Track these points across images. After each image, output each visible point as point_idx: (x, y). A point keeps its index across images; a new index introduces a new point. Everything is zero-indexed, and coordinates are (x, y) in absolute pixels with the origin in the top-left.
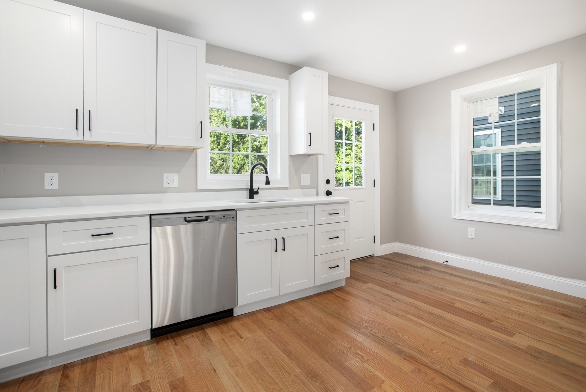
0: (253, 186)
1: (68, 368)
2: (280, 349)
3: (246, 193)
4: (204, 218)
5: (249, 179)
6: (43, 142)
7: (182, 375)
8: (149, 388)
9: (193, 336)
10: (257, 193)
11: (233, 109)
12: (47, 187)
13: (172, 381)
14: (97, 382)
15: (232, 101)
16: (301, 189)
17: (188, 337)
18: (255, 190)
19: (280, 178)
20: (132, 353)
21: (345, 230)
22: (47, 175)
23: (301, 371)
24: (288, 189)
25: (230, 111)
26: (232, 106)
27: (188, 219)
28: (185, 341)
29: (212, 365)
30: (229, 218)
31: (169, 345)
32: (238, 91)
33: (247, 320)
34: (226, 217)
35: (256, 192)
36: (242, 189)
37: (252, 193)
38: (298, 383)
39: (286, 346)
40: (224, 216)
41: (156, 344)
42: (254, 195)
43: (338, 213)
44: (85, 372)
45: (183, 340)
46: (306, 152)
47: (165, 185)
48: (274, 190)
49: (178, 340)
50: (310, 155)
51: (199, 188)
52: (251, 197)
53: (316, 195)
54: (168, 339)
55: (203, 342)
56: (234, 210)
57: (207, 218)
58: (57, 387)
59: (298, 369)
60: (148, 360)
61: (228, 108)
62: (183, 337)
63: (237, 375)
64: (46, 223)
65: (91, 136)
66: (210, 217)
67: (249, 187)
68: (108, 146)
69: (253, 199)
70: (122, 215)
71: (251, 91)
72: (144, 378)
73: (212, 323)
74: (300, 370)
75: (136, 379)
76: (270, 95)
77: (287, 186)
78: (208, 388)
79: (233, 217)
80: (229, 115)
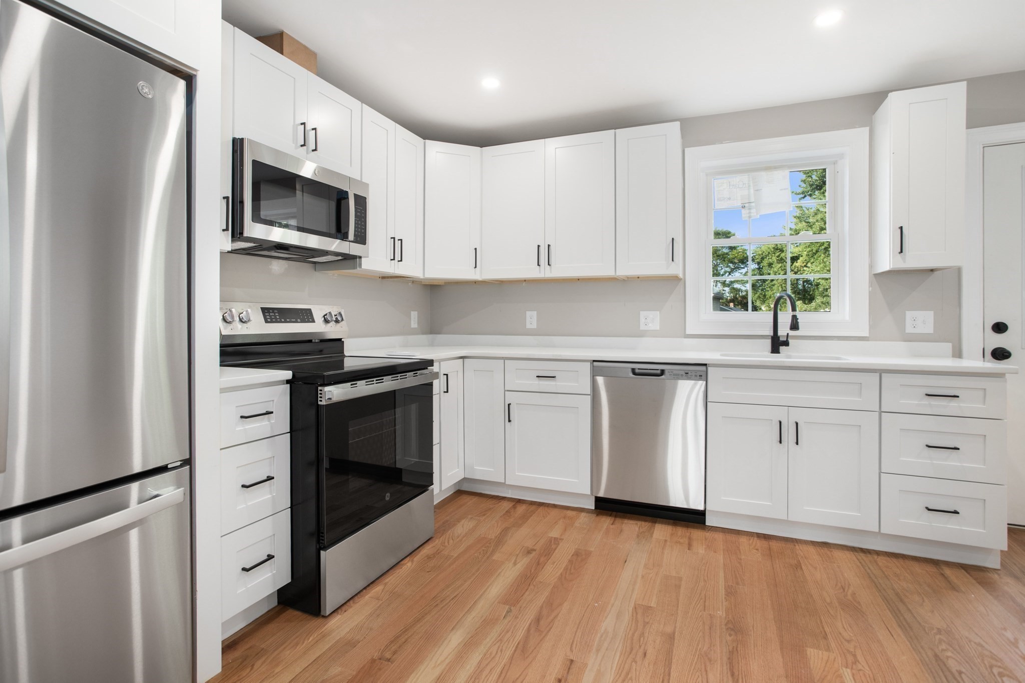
0: (779, 332)
1: (520, 502)
2: (725, 583)
3: (768, 343)
4: (659, 372)
5: (772, 320)
6: (525, 281)
7: (592, 549)
8: (559, 544)
9: (637, 524)
10: (786, 343)
11: (753, 204)
12: (528, 326)
13: (580, 549)
14: (528, 522)
15: (752, 191)
16: (905, 341)
17: (631, 522)
18: (781, 339)
19: (848, 319)
20: (570, 513)
21: (987, 437)
22: (528, 314)
23: (724, 616)
24: (868, 340)
25: (749, 209)
26: (752, 200)
27: (637, 371)
28: (624, 525)
29: (627, 556)
30: (694, 376)
31: (606, 521)
32: (763, 173)
33: (719, 536)
34: (690, 374)
35: (784, 341)
36: (762, 336)
37: (777, 344)
38: (704, 623)
39: (738, 584)
40: (687, 372)
41: (596, 515)
42: (781, 347)
43: (958, 395)
44: (527, 511)
45: (623, 523)
46: (891, 267)
47: (643, 327)
48: (832, 340)
49: (618, 521)
50: (932, 270)
51: (688, 332)
52: (775, 349)
53: (951, 356)
54: (610, 516)
55: (641, 533)
56: (705, 365)
57: (662, 372)
58: (505, 511)
59: (722, 612)
60: (577, 524)
61: (746, 205)
62: (626, 521)
63: (643, 577)
64: (505, 359)
65: (551, 272)
66: (666, 372)
67: (772, 334)
68: (578, 280)
69: (779, 353)
70: (563, 358)
71: (789, 167)
72: (561, 535)
73: (672, 521)
74: (724, 613)
75: (555, 533)
76: (835, 163)
77: (866, 334)
78: (604, 571)
79: (701, 376)
80: (748, 215)
